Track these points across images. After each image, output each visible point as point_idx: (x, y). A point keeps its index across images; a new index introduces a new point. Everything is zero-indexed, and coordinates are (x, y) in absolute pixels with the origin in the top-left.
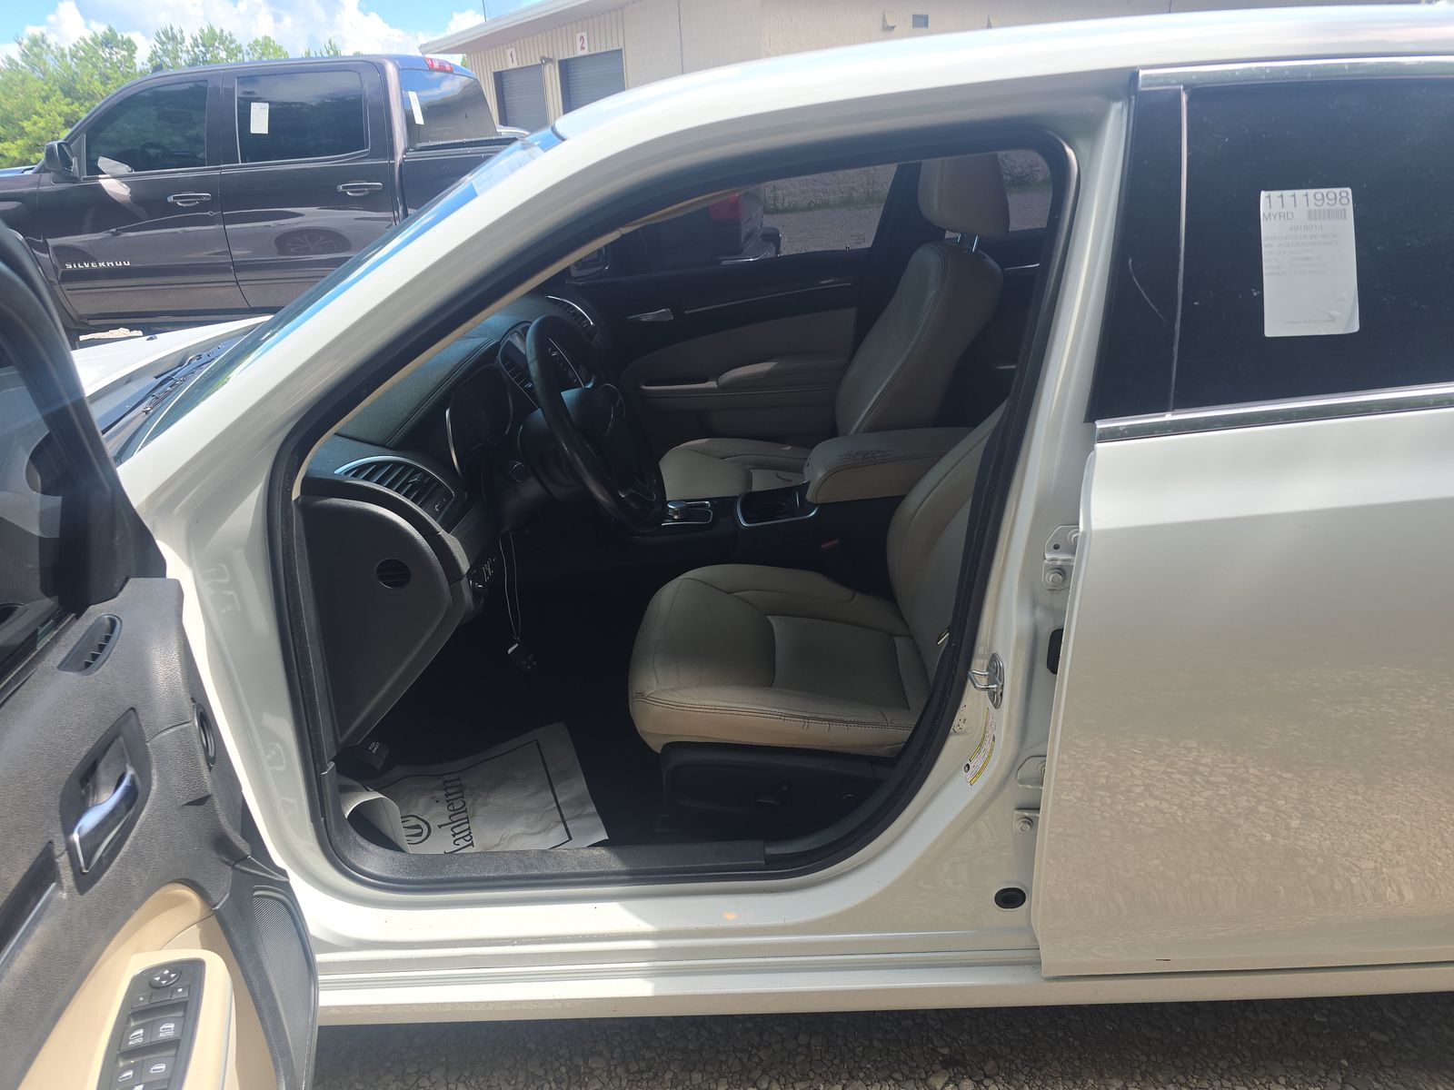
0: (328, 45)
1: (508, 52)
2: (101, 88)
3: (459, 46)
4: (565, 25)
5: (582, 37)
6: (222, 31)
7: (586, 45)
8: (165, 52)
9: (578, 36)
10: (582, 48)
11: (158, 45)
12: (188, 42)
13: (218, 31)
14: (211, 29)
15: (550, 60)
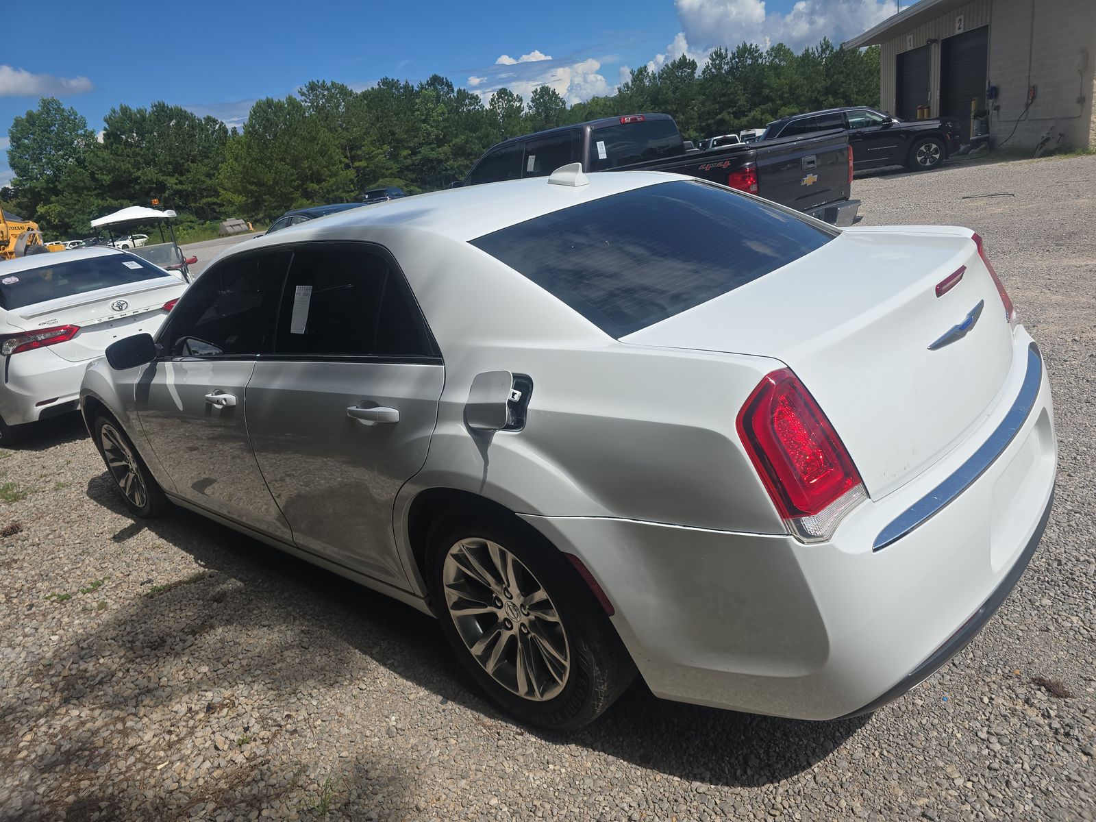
0: (823, 42)
1: (908, 38)
2: (672, 95)
3: (868, 40)
4: (945, 14)
5: (960, 20)
6: (751, 45)
7: (962, 26)
8: (714, 65)
9: (958, 19)
10: (959, 28)
11: (710, 62)
12: (730, 55)
13: (748, 45)
14: (745, 45)
15: (935, 41)
